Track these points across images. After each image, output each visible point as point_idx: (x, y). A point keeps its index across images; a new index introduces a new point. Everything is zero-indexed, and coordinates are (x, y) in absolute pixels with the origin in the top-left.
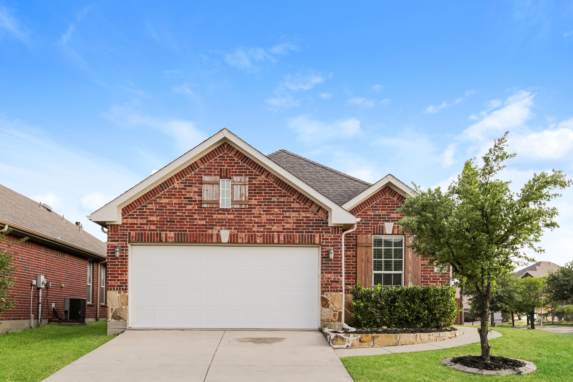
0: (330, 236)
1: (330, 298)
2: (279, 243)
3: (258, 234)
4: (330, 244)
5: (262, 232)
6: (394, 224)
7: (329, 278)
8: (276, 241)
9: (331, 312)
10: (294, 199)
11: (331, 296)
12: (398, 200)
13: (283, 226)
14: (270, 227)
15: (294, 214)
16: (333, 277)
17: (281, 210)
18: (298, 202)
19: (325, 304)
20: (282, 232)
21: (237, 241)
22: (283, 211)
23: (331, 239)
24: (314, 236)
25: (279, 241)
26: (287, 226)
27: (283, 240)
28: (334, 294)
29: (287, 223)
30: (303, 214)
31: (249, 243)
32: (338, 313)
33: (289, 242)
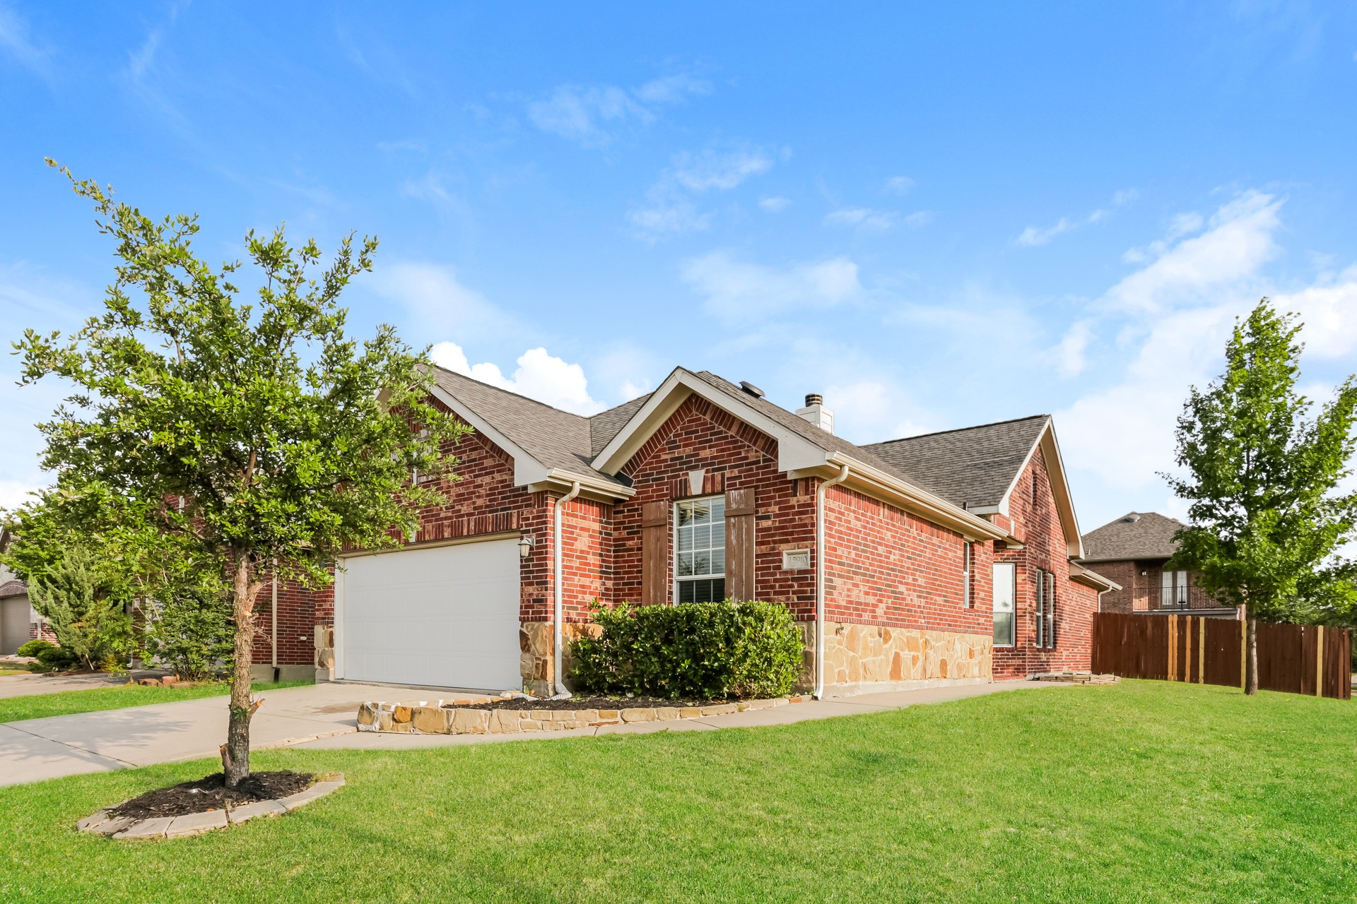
0: (532, 513)
1: (532, 633)
2: (468, 536)
3: (446, 522)
4: (531, 528)
5: (450, 518)
6: (707, 472)
7: (531, 595)
8: (465, 533)
9: (533, 661)
10: (487, 452)
11: (532, 629)
12: (712, 419)
13: (474, 503)
14: (460, 507)
15: (487, 479)
16: (536, 592)
17: (472, 475)
18: (493, 456)
19: (525, 646)
20: (472, 514)
21: (443, 536)
22: (476, 476)
23: (533, 518)
24: (511, 513)
25: (468, 531)
26: (479, 502)
27: (473, 528)
28: (536, 624)
29: (478, 497)
30: (498, 477)
31: (436, 540)
32: (541, 662)
33: (481, 532)
